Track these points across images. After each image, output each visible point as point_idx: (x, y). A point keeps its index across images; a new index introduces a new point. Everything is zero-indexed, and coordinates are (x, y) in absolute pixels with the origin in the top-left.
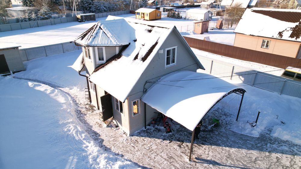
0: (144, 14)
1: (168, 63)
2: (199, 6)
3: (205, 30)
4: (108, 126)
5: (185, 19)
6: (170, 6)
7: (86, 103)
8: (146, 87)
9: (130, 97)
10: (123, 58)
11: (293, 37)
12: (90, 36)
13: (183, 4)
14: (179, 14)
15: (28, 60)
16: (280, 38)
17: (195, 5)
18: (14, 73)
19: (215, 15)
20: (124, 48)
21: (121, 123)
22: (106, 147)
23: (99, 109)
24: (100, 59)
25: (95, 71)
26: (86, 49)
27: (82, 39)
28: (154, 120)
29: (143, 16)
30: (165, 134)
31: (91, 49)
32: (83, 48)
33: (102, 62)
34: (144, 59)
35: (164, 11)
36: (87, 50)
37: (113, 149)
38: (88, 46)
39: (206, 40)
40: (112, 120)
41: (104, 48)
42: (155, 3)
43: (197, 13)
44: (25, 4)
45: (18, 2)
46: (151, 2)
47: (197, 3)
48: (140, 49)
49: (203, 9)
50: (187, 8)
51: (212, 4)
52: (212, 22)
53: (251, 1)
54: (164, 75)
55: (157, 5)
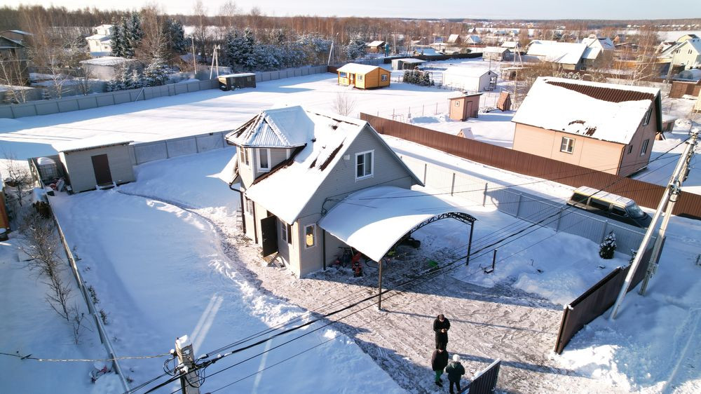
0: (354, 75)
1: (360, 173)
2: (479, 56)
4: (270, 265)
5: (440, 87)
6: (416, 55)
7: (238, 234)
8: (325, 206)
9: (301, 219)
10: (296, 164)
12: (250, 132)
13: (444, 50)
14: (428, 77)
15: (137, 164)
16: (589, 135)
17: (472, 52)
18: (118, 185)
19: (507, 78)
20: (297, 151)
21: (288, 260)
22: (265, 290)
23: (257, 242)
24: (262, 166)
25: (254, 184)
26: (242, 150)
27: (238, 136)
28: (338, 259)
29: (352, 79)
30: (352, 278)
31: (250, 151)
32: (238, 149)
33: (265, 170)
34: (323, 167)
35: (400, 68)
36: (244, 152)
37: (274, 292)
38: (247, 147)
40: (276, 257)
41: (269, 151)
42: (384, 48)
43: (465, 77)
44: (117, 51)
45: (103, 47)
46: (375, 44)
47: (479, 48)
48: (319, 152)
49: (486, 62)
50: (453, 61)
51: (508, 51)
52: (493, 94)
53: (587, 50)
54: (354, 191)
55: (388, 52)
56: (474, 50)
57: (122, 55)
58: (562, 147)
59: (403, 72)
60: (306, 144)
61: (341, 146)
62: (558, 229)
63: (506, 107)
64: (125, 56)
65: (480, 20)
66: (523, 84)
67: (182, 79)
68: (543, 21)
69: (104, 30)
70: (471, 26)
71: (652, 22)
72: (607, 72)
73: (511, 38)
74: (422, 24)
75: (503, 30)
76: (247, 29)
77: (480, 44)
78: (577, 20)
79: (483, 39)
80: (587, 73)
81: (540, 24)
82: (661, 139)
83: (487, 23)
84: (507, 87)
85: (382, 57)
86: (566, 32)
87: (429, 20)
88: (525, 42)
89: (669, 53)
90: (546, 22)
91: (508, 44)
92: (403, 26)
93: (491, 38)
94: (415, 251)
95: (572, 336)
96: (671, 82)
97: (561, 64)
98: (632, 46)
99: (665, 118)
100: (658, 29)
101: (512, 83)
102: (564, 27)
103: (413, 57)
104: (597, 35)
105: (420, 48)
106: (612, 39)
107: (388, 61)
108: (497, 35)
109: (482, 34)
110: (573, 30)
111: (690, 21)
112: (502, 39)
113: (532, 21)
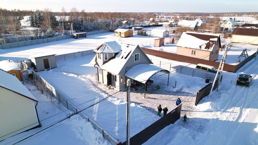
0: (120, 33)
1: (136, 60)
2: (161, 25)
3: (162, 44)
5: (150, 36)
6: (140, 25)
7: (96, 81)
8: (126, 70)
9: (120, 74)
10: (116, 58)
11: (207, 49)
12: (101, 49)
13: (149, 24)
14: (146, 33)
15: (58, 62)
16: (200, 49)
17: (159, 24)
18: (52, 69)
19: (172, 33)
20: (116, 54)
21: (115, 87)
23: (103, 83)
24: (105, 59)
25: (103, 64)
27: (98, 50)
29: (120, 34)
31: (102, 54)
32: (97, 54)
34: (126, 58)
35: (135, 30)
36: (99, 55)
38: (100, 53)
39: (161, 51)
40: (111, 86)
41: (108, 54)
42: (128, 23)
43: (158, 32)
44: (33, 25)
45: (27, 24)
46: (125, 22)
47: (161, 23)
48: (124, 54)
49: (164, 27)
50: (153, 27)
51: (171, 24)
52: (168, 38)
53: (197, 23)
54: (134, 65)
55: (130, 25)
56: (160, 24)
57: (35, 27)
58: (192, 53)
59: (137, 31)
60: (119, 52)
61: (131, 52)
62: (193, 76)
63: (173, 42)
64: (36, 27)
65: (160, 13)
66: (178, 35)
67: (59, 35)
68: (182, 13)
69: (26, 18)
70: (157, 15)
71: (218, 13)
72: (204, 30)
73: (171, 19)
74: (140, 14)
75: (168, 16)
76: (80, 17)
77: (161, 22)
78: (193, 13)
79: (161, 20)
80: (198, 30)
81: (181, 14)
82: (221, 51)
83: (162, 14)
84: (173, 36)
85: (128, 26)
86: (190, 17)
87: (142, 13)
88: (177, 21)
89: (223, 24)
90: (183, 13)
91: (170, 21)
92: (133, 15)
93: (164, 19)
94: (152, 83)
95: (199, 101)
96: (224, 33)
97: (190, 28)
98: (212, 21)
99: (222, 44)
100: (219, 16)
101: (174, 34)
102: (189, 15)
103: (139, 26)
104: (200, 18)
105: (140, 23)
106: (205, 19)
107: (131, 28)
108: (166, 18)
109: (161, 18)
110: (192, 16)
111: (230, 13)
112: (168, 19)
113: (178, 13)
